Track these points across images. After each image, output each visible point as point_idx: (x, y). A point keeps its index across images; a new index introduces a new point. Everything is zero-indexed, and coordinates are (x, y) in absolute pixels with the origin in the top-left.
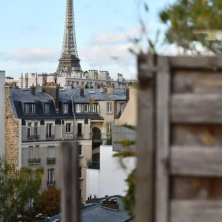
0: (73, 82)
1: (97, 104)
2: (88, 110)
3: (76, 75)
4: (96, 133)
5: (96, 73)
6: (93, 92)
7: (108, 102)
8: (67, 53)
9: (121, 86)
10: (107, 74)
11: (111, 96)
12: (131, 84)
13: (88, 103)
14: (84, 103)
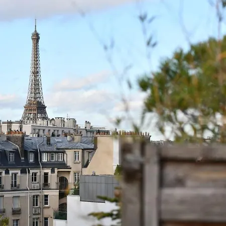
0: (39, 130)
1: (64, 152)
2: (55, 159)
3: (42, 123)
4: (63, 182)
5: (63, 120)
6: (60, 141)
7: (76, 150)
8: (33, 99)
9: (89, 133)
10: (75, 121)
11: (79, 144)
12: (99, 132)
13: (55, 152)
14: (50, 152)
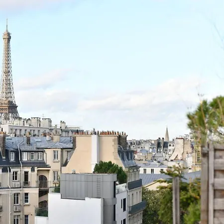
0: (16, 130)
1: (43, 152)
2: (35, 158)
3: (18, 123)
5: (38, 120)
6: (40, 140)
7: (55, 150)
8: (4, 99)
10: (50, 121)
11: (57, 144)
12: (77, 132)
13: (35, 152)
14: (30, 151)
